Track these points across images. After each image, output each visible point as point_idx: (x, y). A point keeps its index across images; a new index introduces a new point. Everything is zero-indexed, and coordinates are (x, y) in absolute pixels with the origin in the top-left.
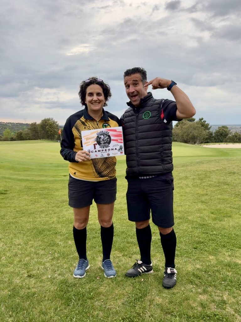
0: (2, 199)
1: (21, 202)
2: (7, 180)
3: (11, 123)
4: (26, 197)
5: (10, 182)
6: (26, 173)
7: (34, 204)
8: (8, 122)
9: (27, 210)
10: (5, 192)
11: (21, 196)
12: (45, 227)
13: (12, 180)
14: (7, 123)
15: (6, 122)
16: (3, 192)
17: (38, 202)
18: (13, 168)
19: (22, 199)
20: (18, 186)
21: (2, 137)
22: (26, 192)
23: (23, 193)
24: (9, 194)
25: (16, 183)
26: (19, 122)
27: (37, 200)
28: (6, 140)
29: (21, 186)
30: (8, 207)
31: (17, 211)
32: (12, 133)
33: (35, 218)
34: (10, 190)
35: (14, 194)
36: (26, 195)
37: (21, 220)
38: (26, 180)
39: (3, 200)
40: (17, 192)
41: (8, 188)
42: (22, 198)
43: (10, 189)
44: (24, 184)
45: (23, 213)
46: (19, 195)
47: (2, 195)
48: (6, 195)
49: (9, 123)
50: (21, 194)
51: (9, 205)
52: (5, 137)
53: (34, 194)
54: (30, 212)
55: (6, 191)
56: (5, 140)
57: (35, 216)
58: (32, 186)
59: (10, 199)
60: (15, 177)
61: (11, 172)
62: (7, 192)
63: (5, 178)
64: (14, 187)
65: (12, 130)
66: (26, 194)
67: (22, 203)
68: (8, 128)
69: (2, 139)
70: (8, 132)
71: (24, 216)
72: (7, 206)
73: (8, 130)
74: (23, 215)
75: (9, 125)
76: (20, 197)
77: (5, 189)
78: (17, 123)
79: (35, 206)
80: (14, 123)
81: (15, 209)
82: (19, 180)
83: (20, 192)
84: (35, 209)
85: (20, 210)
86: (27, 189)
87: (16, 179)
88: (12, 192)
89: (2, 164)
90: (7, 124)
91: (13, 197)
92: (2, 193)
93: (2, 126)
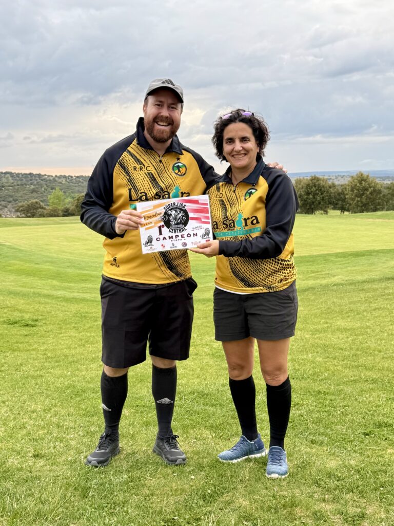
0: (26, 336)
1: (60, 341)
2: (42, 300)
3: (65, 177)
4: (73, 333)
5: (48, 303)
6: (83, 285)
7: (84, 346)
8: (58, 175)
9: (66, 356)
10: (33, 323)
11: (63, 331)
12: (89, 385)
13: (53, 299)
14: (56, 176)
15: (54, 176)
16: (30, 322)
17: (92, 343)
18: (57, 276)
19: (63, 337)
20: (62, 311)
21: (45, 209)
22: (76, 323)
23: (68, 326)
24: (41, 326)
25: (60, 305)
26: (81, 175)
27: (91, 339)
28: (53, 214)
29: (68, 311)
30: (33, 350)
31: (47, 358)
32: (69, 200)
33: (78, 370)
34: (45, 319)
35: (50, 327)
36: (74, 330)
37: (51, 373)
38: (81, 300)
39: (27, 338)
40: (58, 324)
41: (42, 315)
42: (65, 335)
43: (44, 317)
44: (74, 308)
45: (57, 362)
46: (61, 328)
47: (27, 328)
48: (35, 328)
49: (60, 177)
50: (64, 328)
51: (36, 346)
52: (50, 208)
53: (90, 327)
54: (71, 359)
55: (36, 320)
56: (51, 216)
57: (79, 366)
58: (90, 313)
59: (41, 336)
60: (60, 293)
61: (55, 282)
62: (37, 323)
63: (40, 295)
64: (53, 313)
65: (67, 194)
66: (74, 327)
67: (63, 343)
68: (57, 189)
69: (45, 212)
70: (58, 198)
71: (58, 366)
72: (31, 348)
73: (58, 192)
74: (57, 364)
75: (60, 181)
76: (61, 333)
77: (35, 318)
78: (77, 177)
79: (84, 350)
80: (72, 177)
81: (45, 354)
82: (67, 300)
83: (63, 323)
84: (82, 354)
85: (52, 355)
86: (77, 319)
87: (60, 298)
88: (48, 323)
89: (37, 266)
90: (57, 179)
91: (48, 332)
92: (27, 325)
93: (46, 185)
